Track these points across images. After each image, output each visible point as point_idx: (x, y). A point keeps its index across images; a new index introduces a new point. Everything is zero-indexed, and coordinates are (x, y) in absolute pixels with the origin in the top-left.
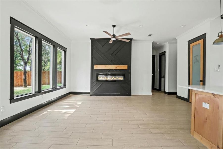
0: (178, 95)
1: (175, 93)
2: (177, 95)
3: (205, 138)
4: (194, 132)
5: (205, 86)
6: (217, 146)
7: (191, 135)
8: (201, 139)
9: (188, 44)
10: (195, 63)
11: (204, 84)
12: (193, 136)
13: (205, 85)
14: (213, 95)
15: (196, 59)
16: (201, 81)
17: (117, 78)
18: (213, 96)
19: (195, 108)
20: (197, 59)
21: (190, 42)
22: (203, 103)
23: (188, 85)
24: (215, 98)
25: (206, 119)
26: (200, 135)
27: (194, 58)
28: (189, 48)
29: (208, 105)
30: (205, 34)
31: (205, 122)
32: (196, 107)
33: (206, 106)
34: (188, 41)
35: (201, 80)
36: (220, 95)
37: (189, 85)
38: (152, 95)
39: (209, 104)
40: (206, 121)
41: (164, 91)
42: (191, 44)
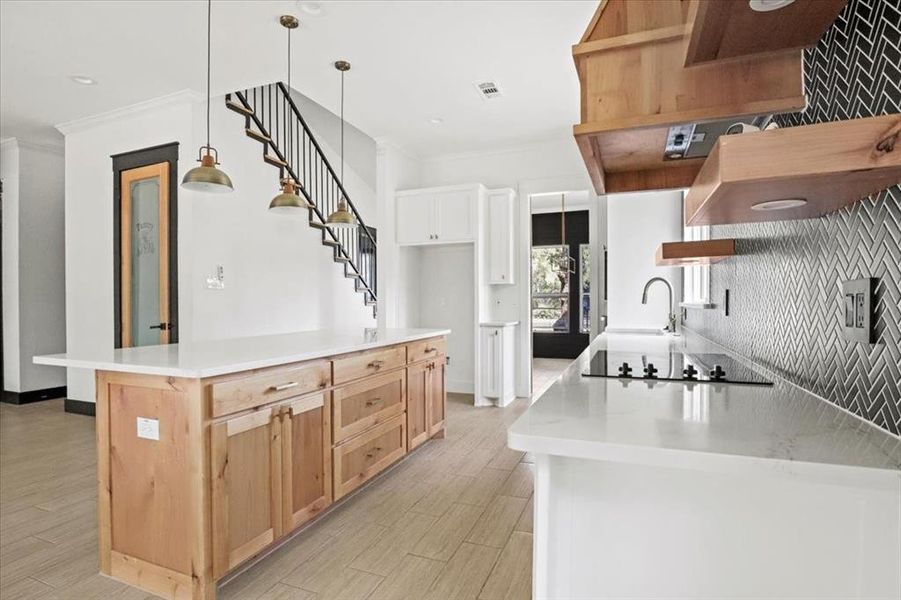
0: (71, 396)
2: (69, 398)
3: (151, 562)
4: (110, 555)
5: (177, 348)
6: (191, 573)
7: (101, 573)
8: (140, 573)
9: (114, 170)
11: (174, 339)
12: (110, 574)
13: (177, 342)
14: (170, 380)
15: (145, 238)
16: (162, 327)
18: (169, 387)
19: (111, 449)
20: (148, 236)
21: (122, 163)
22: (139, 419)
23: (115, 348)
24: (176, 394)
25: (153, 483)
26: (135, 559)
28: (115, 189)
29: (154, 424)
30: (177, 144)
31: (149, 496)
32: (113, 444)
33: (148, 429)
34: (114, 157)
35: (162, 321)
37: (121, 347)
39: (156, 422)
40: (153, 492)
42: (124, 173)
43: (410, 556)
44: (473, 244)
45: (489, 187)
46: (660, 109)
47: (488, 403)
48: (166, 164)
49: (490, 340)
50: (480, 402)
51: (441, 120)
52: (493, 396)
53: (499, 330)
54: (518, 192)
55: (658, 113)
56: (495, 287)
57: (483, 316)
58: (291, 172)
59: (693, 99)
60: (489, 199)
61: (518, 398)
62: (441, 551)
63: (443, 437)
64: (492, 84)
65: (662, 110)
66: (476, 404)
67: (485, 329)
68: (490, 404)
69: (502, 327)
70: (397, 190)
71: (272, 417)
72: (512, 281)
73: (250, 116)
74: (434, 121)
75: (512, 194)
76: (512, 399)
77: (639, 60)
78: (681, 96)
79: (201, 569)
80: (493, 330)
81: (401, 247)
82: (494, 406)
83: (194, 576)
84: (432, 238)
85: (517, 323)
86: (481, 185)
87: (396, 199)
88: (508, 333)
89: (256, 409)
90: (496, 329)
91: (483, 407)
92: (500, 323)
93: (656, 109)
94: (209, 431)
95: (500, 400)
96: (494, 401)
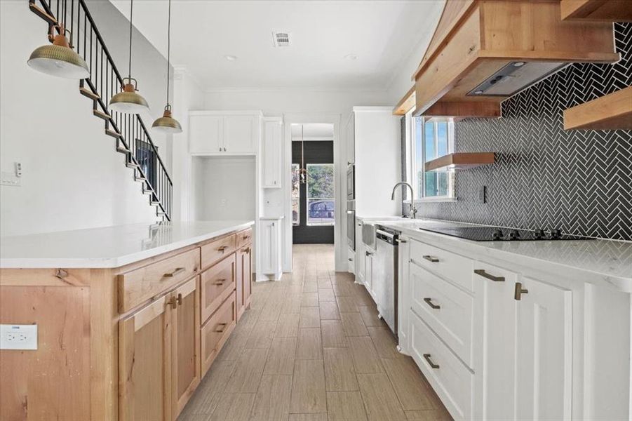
14: (60, 274)
18: (59, 282)
24: (69, 289)
25: (25, 405)
33: (18, 338)
36: (93, 271)
39: (34, 327)
43: (292, 416)
44: (254, 157)
45: (264, 116)
46: (534, 48)
47: (266, 279)
49: (267, 231)
50: (260, 278)
51: (235, 57)
52: (269, 273)
53: (275, 222)
54: (284, 121)
55: (533, 50)
56: (266, 190)
59: (554, 44)
60: (265, 124)
61: (284, 273)
62: (315, 404)
63: (250, 308)
64: (287, 35)
65: (535, 48)
66: (257, 281)
67: (264, 222)
68: (268, 279)
69: (277, 220)
70: (189, 110)
71: (165, 305)
72: (280, 186)
74: (229, 58)
75: (280, 122)
77: (520, 13)
78: (547, 41)
80: (271, 222)
81: (193, 157)
82: (270, 281)
84: (220, 150)
86: (261, 113)
87: (189, 117)
89: (153, 299)
91: (263, 282)
92: (276, 217)
93: (531, 47)
94: (118, 328)
95: (276, 275)
96: (271, 277)
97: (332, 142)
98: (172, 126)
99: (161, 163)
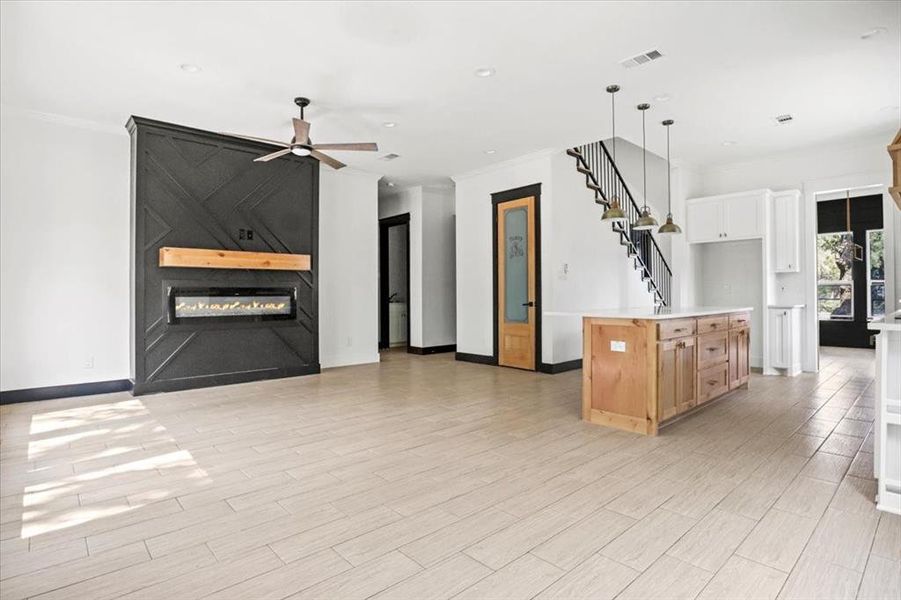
0: (459, 350)
1: (452, 348)
3: (618, 413)
4: (590, 412)
6: (646, 417)
7: (584, 420)
8: (610, 419)
9: (492, 203)
10: (512, 256)
12: (590, 421)
14: (635, 321)
15: (516, 247)
16: (531, 303)
17: (255, 305)
18: (634, 325)
19: (592, 357)
20: (519, 245)
21: (498, 198)
26: (608, 412)
27: (510, 244)
30: (539, 184)
31: (617, 380)
32: (593, 355)
34: (492, 195)
35: (530, 301)
38: (381, 360)
40: (620, 378)
41: (406, 344)
42: (499, 205)
44: (761, 239)
45: (775, 190)
47: (776, 373)
48: (533, 198)
49: (778, 320)
50: (768, 371)
52: (781, 366)
53: (788, 311)
54: (803, 191)
56: (779, 275)
57: (770, 299)
58: (601, 193)
60: (775, 201)
61: (804, 372)
63: (747, 388)
64: (788, 114)
66: (764, 373)
67: (774, 311)
68: (779, 374)
69: (790, 308)
70: (687, 199)
71: (677, 346)
72: (798, 271)
73: (580, 158)
74: (726, 144)
75: (798, 194)
76: (799, 372)
79: (653, 415)
80: (782, 311)
81: (691, 244)
82: (783, 375)
83: (648, 419)
84: (721, 235)
85: (803, 306)
86: (768, 190)
87: (687, 206)
88: (795, 314)
89: (670, 339)
90: (784, 310)
91: (771, 376)
92: (789, 305)
95: (789, 371)
96: (783, 371)
97: (881, 195)
98: (674, 231)
99: (655, 244)
